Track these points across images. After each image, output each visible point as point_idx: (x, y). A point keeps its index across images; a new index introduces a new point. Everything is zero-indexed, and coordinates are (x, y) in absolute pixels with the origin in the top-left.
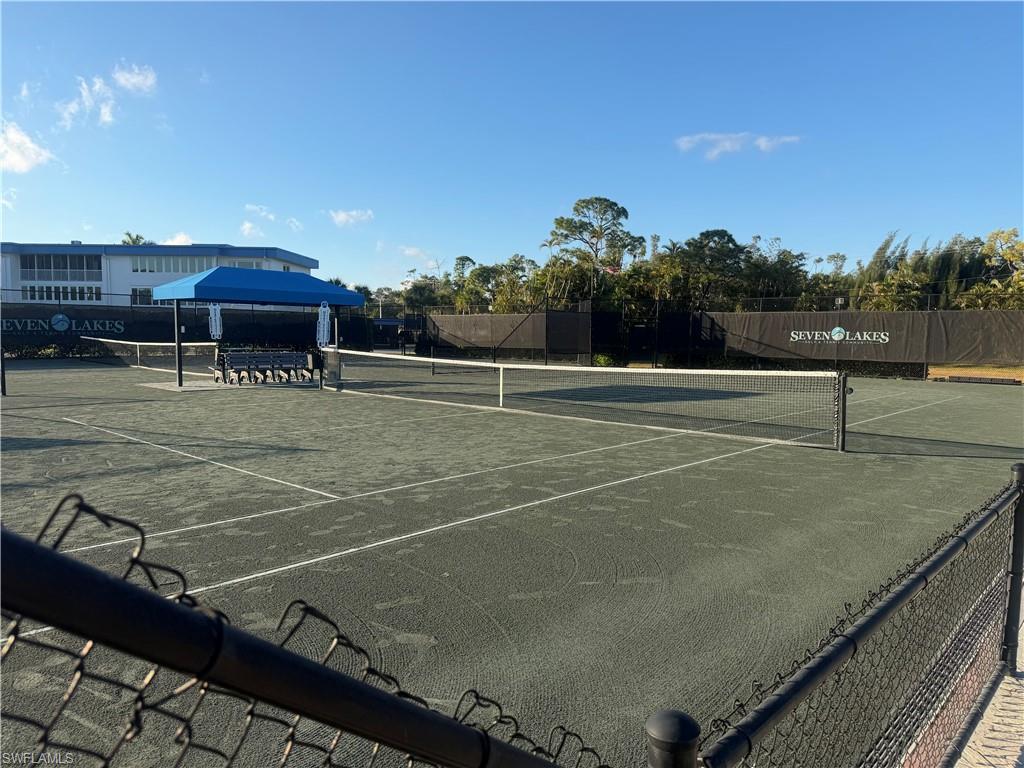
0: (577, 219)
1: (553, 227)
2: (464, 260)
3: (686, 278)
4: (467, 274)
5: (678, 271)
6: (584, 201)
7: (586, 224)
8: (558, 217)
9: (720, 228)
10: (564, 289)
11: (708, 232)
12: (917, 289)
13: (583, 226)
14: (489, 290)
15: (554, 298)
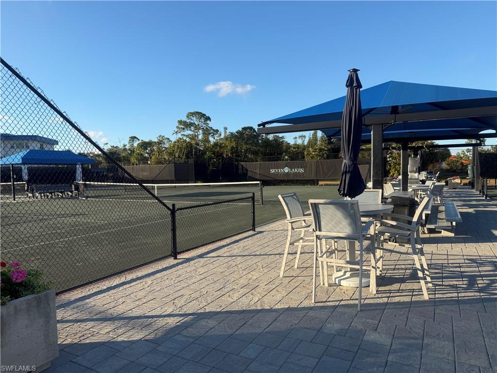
0: (188, 121)
1: (177, 124)
2: (133, 138)
3: (237, 148)
4: (135, 145)
5: (234, 144)
6: (191, 113)
7: (192, 123)
8: (179, 120)
9: (250, 126)
10: (184, 152)
11: (245, 127)
12: (326, 151)
13: (191, 124)
14: (147, 153)
15: (179, 157)
